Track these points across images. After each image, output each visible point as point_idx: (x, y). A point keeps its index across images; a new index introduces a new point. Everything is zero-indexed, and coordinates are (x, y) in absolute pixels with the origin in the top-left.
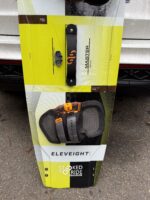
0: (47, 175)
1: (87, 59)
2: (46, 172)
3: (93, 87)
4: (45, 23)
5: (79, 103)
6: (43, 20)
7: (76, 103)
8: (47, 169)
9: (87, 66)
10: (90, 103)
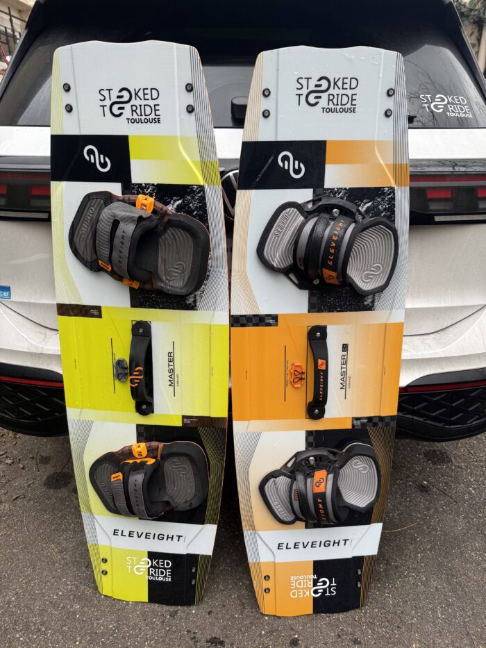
0: (105, 573)
1: (172, 371)
2: (104, 567)
3: (184, 417)
4: (100, 316)
5: (161, 445)
6: (95, 312)
7: (154, 444)
8: (105, 561)
9: (172, 382)
10: (180, 445)
